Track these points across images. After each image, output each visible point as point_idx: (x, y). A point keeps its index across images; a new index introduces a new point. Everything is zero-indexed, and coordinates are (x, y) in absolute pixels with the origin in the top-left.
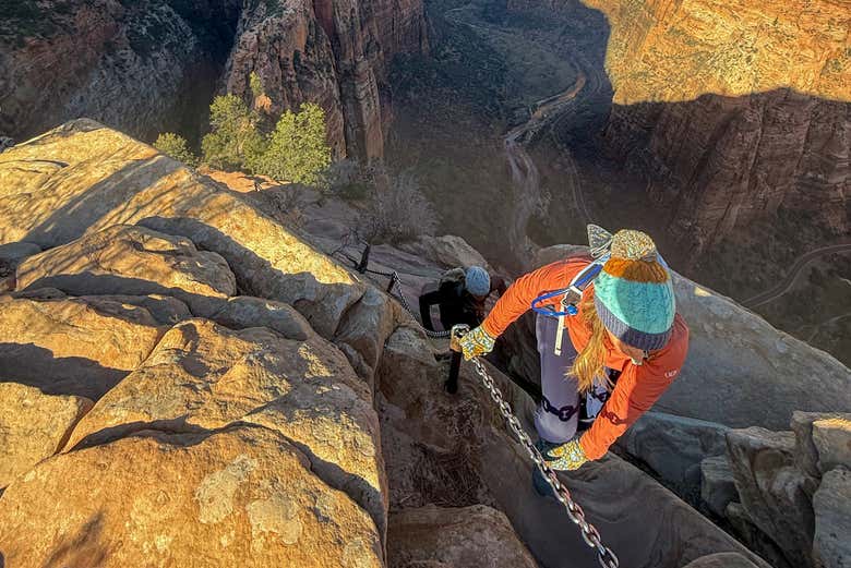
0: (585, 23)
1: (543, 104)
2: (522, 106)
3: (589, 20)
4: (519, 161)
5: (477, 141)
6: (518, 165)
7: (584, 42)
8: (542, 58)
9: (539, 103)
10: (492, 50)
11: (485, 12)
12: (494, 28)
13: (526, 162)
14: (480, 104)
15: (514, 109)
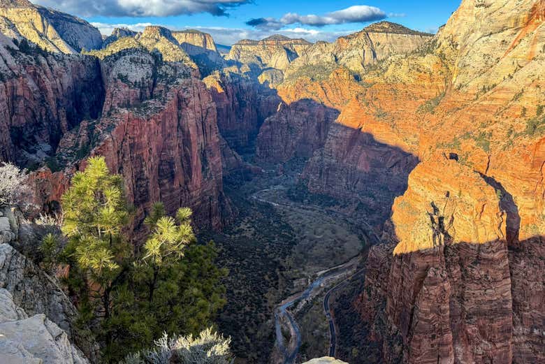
0: (375, 199)
1: (324, 275)
2: (303, 276)
3: (378, 197)
4: (285, 328)
5: (247, 309)
6: (283, 332)
7: (375, 217)
8: (334, 232)
9: (319, 273)
10: (287, 226)
11: (289, 192)
12: (295, 206)
13: (292, 329)
14: (259, 275)
15: (294, 279)
